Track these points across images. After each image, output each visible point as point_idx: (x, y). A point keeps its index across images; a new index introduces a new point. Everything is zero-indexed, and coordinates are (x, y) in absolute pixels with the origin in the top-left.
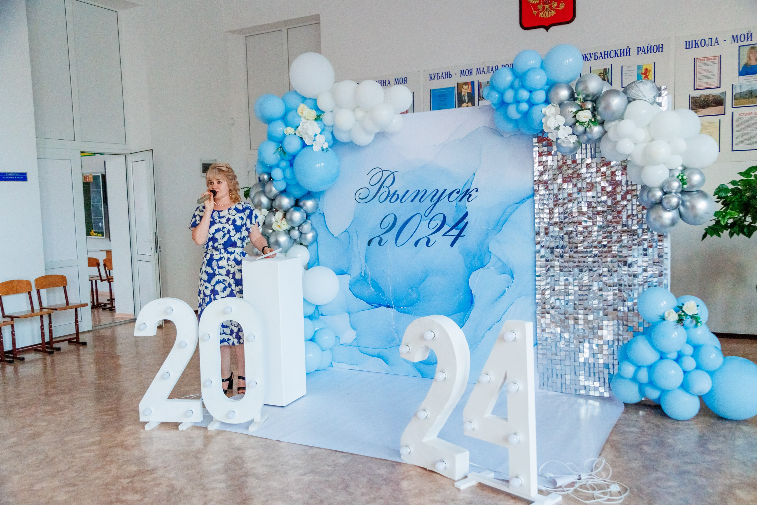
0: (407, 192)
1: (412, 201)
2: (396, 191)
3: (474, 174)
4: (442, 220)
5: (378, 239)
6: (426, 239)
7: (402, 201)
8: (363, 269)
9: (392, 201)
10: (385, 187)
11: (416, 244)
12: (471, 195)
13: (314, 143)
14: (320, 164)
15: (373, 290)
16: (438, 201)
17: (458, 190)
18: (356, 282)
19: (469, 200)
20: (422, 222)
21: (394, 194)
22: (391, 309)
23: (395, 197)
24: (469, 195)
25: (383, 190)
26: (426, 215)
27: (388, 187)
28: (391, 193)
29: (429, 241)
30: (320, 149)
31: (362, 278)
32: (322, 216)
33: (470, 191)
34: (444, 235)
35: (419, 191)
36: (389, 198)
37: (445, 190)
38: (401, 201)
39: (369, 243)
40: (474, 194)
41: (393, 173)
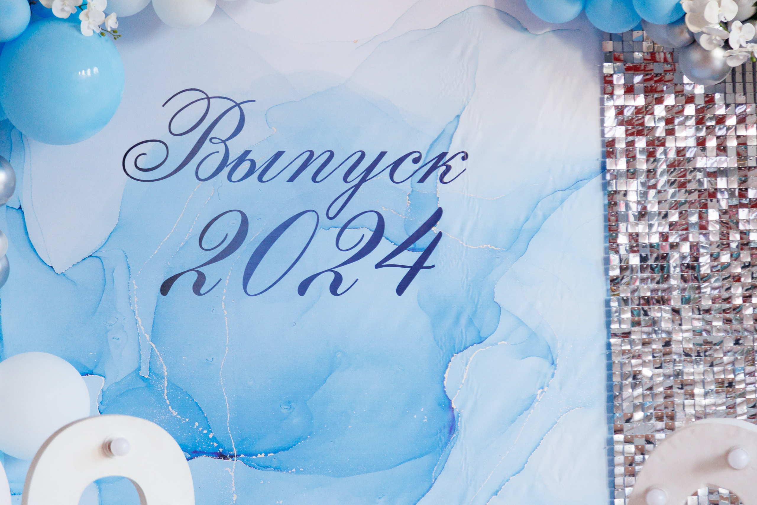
0: (279, 154)
1: (292, 179)
2: (247, 152)
3: (458, 116)
4: (374, 227)
5: (194, 276)
6: (331, 276)
7: (264, 179)
8: (146, 358)
9: (235, 177)
10: (213, 141)
11: (303, 288)
12: (449, 168)
13: (82, 16)
14: (89, 71)
15: (174, 413)
16: (364, 180)
17: (416, 155)
18: (121, 395)
19: (446, 179)
20: (320, 232)
21: (242, 159)
22: (230, 460)
23: (245, 166)
24: (444, 168)
25: (207, 148)
26: (331, 215)
27: (224, 142)
28: (233, 156)
29: (338, 279)
30: (98, 31)
31: (142, 384)
32: (17, 215)
33: (448, 157)
34: (379, 265)
35: (312, 153)
36: (226, 170)
37: (383, 154)
38: (260, 179)
39: (165, 288)
40: (457, 164)
41: (238, 105)
